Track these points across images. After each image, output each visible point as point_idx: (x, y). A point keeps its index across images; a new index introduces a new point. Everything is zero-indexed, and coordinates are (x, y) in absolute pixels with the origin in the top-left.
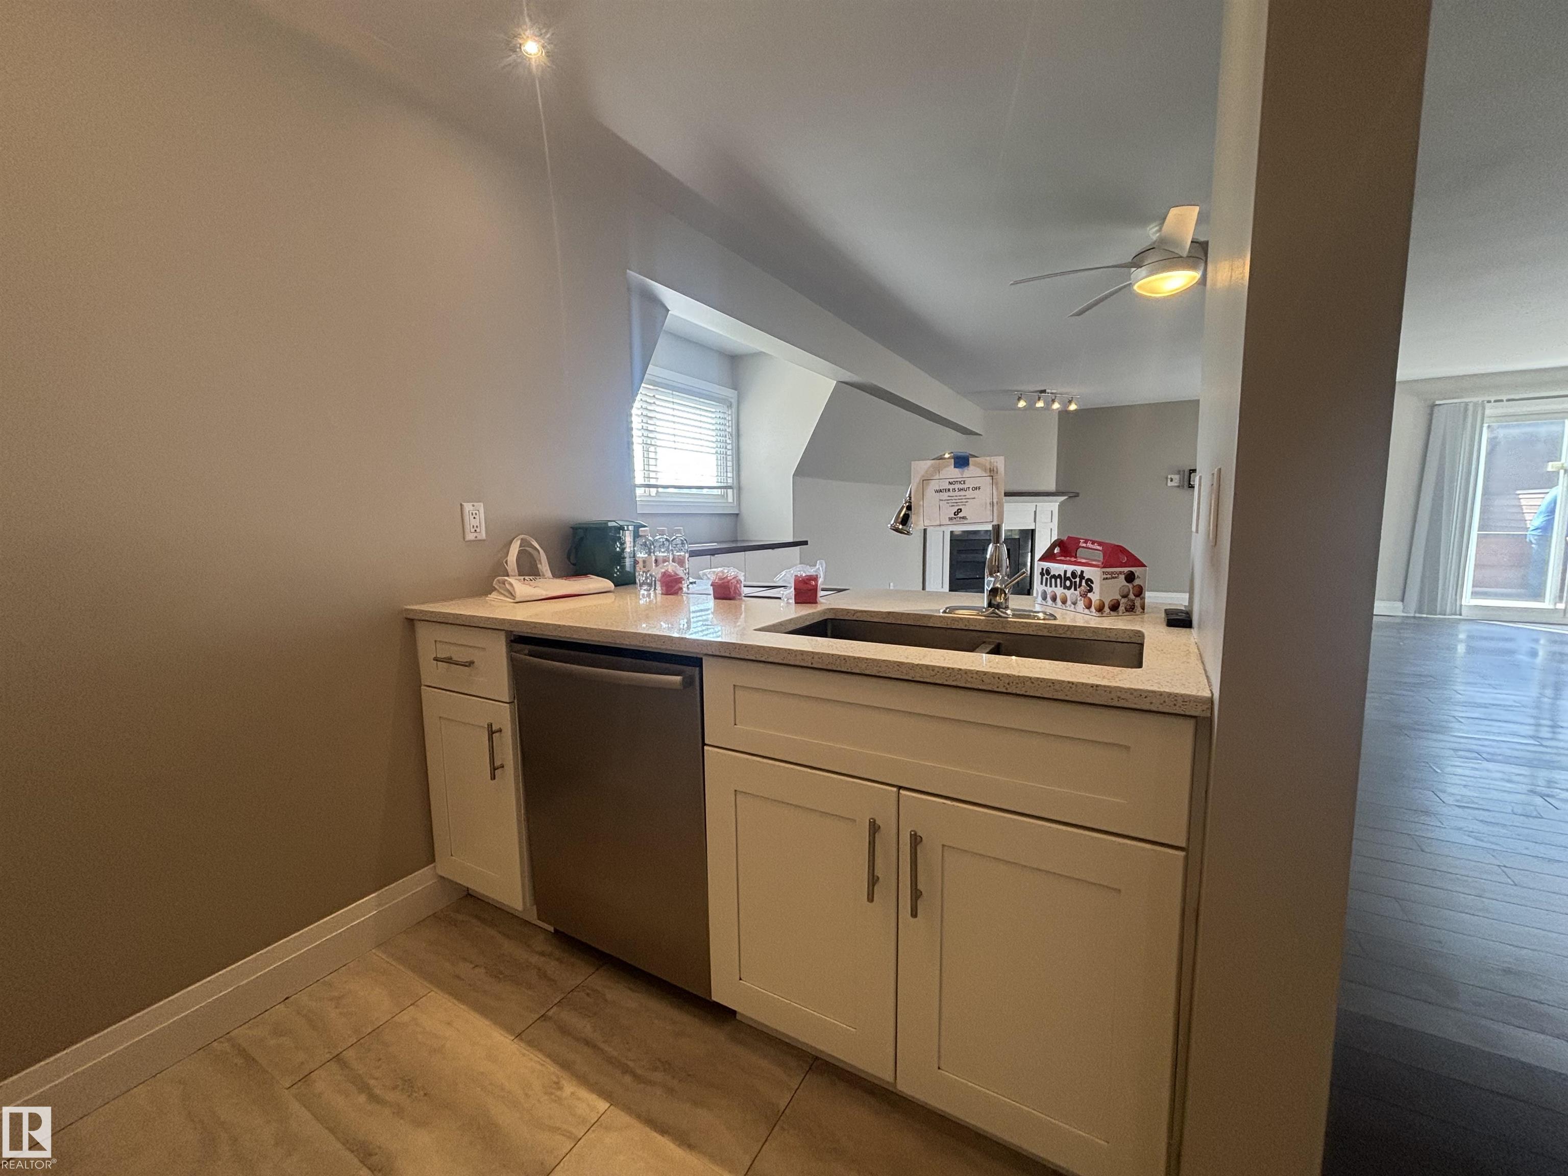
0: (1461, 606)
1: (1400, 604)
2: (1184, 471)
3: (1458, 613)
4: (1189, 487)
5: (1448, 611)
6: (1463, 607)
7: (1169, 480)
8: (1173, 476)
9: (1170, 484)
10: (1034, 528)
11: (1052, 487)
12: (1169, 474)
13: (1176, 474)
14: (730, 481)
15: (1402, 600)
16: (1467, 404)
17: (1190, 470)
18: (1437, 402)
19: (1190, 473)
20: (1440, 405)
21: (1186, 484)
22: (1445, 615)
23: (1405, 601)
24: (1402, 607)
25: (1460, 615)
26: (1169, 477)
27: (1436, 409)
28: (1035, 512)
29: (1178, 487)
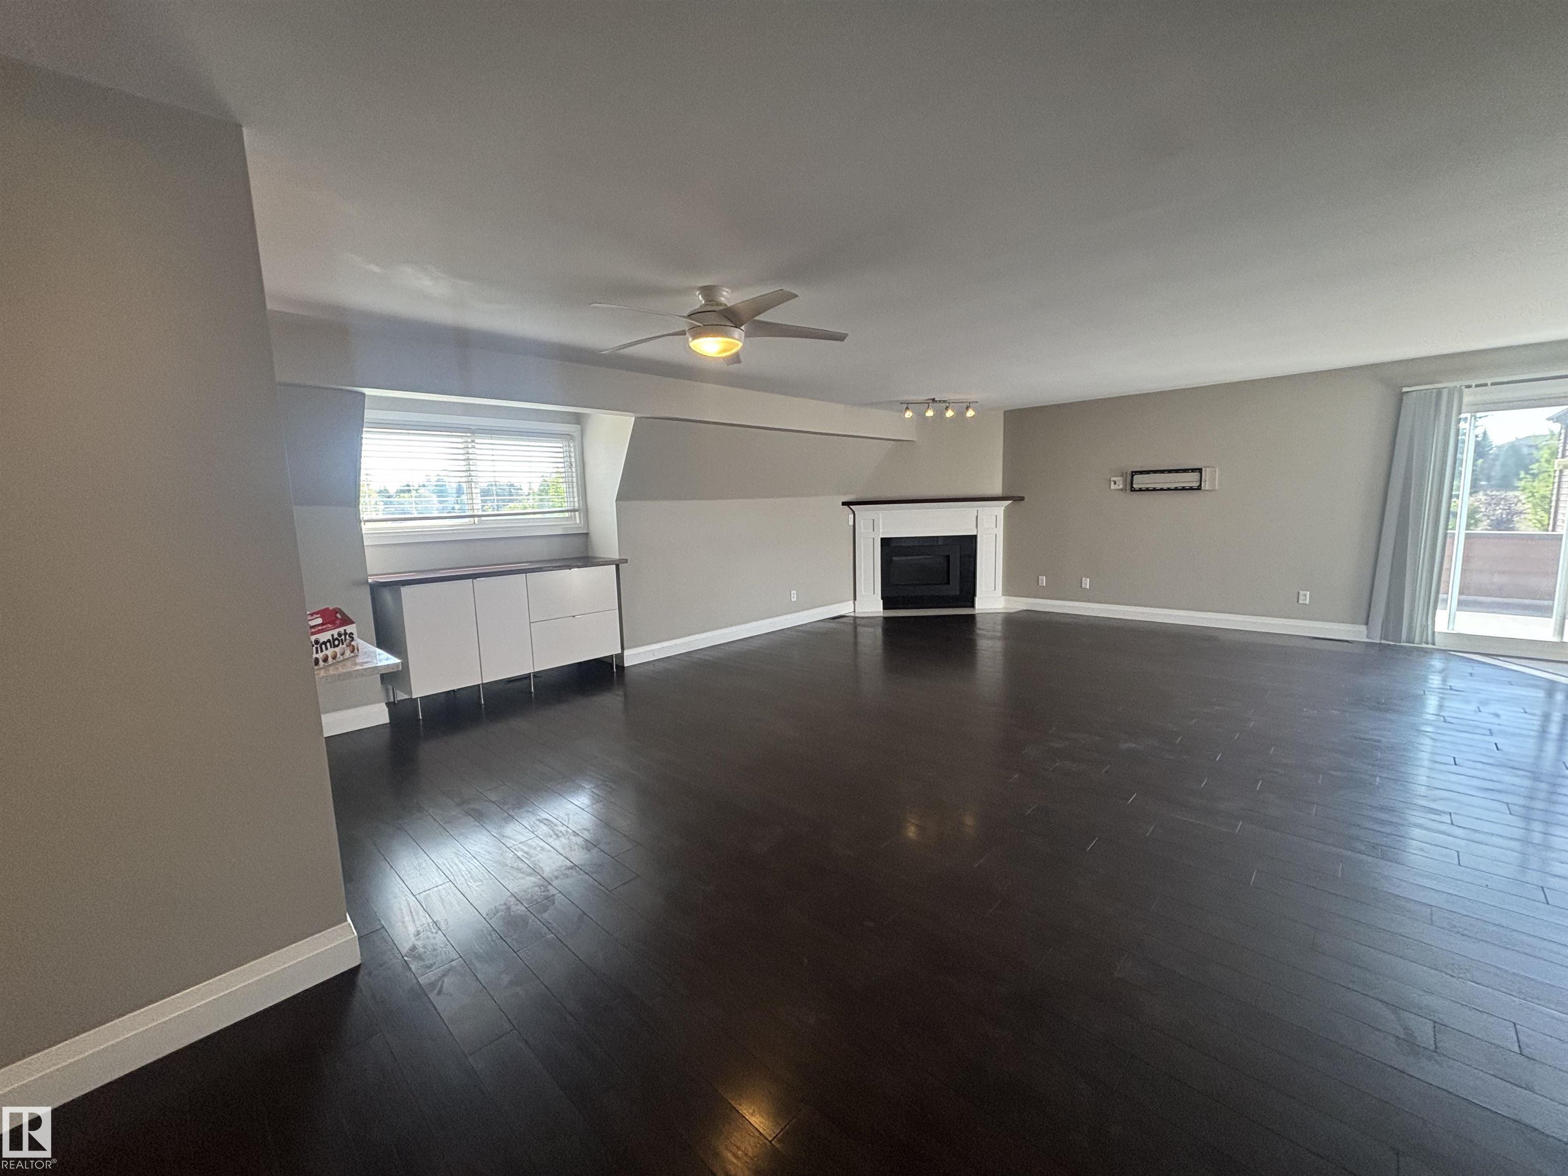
0: (1434, 633)
1: (1363, 628)
2: (1126, 473)
3: (1430, 640)
4: (1132, 491)
5: (1417, 639)
6: (1436, 634)
7: (1112, 483)
8: (1115, 479)
9: (1113, 487)
10: (975, 534)
11: (998, 490)
12: (1113, 477)
13: (1120, 476)
14: (576, 505)
15: (1367, 624)
16: (1439, 392)
17: (1132, 472)
18: (1405, 390)
19: (1132, 476)
20: (1407, 392)
21: (1128, 487)
22: (1414, 643)
23: (1370, 624)
24: (1366, 631)
25: (1434, 644)
26: (1112, 479)
27: (1405, 398)
28: (977, 516)
29: (1122, 490)
